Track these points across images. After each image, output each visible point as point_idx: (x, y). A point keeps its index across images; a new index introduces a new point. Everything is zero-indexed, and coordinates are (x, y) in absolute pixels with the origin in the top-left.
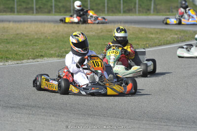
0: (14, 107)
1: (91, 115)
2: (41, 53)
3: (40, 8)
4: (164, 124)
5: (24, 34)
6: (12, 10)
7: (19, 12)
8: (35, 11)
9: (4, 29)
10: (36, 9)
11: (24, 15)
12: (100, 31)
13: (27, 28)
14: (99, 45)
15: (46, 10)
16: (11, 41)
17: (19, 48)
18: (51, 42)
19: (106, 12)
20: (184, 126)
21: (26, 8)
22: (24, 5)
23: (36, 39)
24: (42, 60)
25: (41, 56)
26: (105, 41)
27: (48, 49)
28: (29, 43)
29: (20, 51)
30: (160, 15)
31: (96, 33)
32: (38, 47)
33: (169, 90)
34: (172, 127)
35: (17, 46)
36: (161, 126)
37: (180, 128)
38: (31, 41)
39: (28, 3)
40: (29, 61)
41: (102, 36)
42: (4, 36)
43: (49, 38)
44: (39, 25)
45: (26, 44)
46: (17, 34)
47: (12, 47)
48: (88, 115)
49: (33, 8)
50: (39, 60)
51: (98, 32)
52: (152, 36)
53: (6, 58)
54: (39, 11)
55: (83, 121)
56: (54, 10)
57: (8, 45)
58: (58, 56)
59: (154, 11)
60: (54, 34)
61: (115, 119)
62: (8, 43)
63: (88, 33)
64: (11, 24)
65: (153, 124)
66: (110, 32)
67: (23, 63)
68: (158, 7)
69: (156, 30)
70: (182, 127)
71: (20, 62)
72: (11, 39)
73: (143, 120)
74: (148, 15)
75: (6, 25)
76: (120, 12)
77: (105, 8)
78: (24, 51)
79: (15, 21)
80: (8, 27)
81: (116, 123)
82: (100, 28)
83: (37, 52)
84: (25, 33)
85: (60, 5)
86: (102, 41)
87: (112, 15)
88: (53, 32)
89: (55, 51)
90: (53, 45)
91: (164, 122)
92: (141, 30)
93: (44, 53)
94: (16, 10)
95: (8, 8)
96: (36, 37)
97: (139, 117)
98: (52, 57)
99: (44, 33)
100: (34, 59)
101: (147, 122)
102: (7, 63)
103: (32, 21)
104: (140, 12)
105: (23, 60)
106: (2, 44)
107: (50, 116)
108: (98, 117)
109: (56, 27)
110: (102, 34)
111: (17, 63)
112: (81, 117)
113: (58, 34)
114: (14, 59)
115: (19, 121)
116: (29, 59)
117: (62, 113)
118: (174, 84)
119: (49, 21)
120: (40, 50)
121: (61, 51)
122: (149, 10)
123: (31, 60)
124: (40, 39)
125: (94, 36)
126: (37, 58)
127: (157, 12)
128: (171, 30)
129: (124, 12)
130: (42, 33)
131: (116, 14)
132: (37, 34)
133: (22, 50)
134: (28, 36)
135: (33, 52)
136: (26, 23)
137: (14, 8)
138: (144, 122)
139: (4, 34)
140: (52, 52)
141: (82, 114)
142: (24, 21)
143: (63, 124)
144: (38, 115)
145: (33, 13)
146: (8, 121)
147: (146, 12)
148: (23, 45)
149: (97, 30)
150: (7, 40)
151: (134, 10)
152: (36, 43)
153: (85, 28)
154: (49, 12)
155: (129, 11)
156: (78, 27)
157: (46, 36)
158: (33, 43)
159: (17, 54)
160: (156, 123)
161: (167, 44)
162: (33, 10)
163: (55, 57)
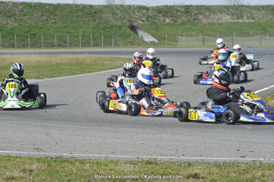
6: (13, 46)
7: (18, 47)
12: (71, 59)
21: (24, 45)
22: (22, 43)
31: (67, 61)
39: (25, 41)
41: (71, 63)
43: (33, 65)
44: (28, 56)
51: (69, 60)
52: (107, 62)
54: (33, 46)
55: (41, 124)
58: (36, 78)
59: (114, 45)
64: (8, 56)
66: (77, 60)
68: (118, 42)
69: (111, 58)
75: (4, 56)
76: (90, 46)
79: (11, 54)
85: (48, 42)
88: (37, 61)
89: (34, 74)
90: (34, 70)
92: (100, 59)
103: (22, 53)
104: (104, 45)
110: (72, 61)
119: (35, 53)
128: (121, 58)
141: (41, 119)
142: (18, 54)
144: (9, 120)
154: (40, 47)
155: (97, 45)
157: (31, 64)
161: (116, 68)
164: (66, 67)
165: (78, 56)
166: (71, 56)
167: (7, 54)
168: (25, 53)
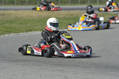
0: (14, 61)
1: (60, 65)
2: (30, 29)
3: (30, 1)
4: (105, 70)
5: (20, 18)
6: (13, 3)
7: (17, 4)
8: (27, 3)
9: (9, 15)
10: (28, 2)
11: (20, 6)
12: (66, 15)
13: (22, 14)
14: (66, 23)
15: (34, 3)
16: (12, 21)
17: (17, 25)
18: (37, 22)
19: (70, 3)
20: (117, 71)
21: (22, 2)
23: (28, 20)
24: (31, 33)
25: (31, 30)
26: (69, 21)
27: (35, 26)
28: (23, 22)
29: (18, 28)
30: (102, 5)
31: (63, 16)
32: (29, 25)
33: (108, 50)
34: (109, 72)
35: (16, 25)
36: (103, 72)
37: (114, 72)
38: (24, 21)
40: (23, 33)
41: (67, 18)
42: (8, 18)
43: (35, 19)
44: (29, 12)
45: (22, 23)
46: (16, 17)
47: (13, 25)
48: (59, 65)
49: (26, 1)
50: (29, 33)
51: (65, 15)
53: (10, 32)
54: (30, 3)
55: (56, 69)
56: (38, 3)
57: (10, 24)
59: (99, 2)
60: (38, 17)
61: (75, 67)
62: (11, 23)
63: (59, 16)
64: (13, 12)
65: (97, 70)
66: (72, 15)
67: (19, 35)
69: (100, 14)
70: (116, 71)
71: (18, 34)
72: (12, 20)
73: (92, 68)
74: (95, 5)
76: (78, 3)
77: (69, 1)
78: (20, 28)
79: (15, 10)
80: (10, 13)
81: (75, 70)
82: (66, 13)
83: (28, 28)
84: (21, 16)
86: (67, 21)
87: (74, 5)
88: (38, 16)
89: (39, 27)
90: (38, 24)
91: (105, 69)
93: (32, 28)
94: (15, 3)
95: (11, 2)
96: (27, 19)
97: (90, 66)
98: (37, 31)
99: (33, 16)
100: (26, 32)
101: (94, 69)
102: (10, 35)
105: (20, 33)
106: (7, 23)
107: (36, 66)
108: (65, 66)
109: (40, 13)
110: (67, 16)
111: (16, 35)
112: (54, 67)
113: (41, 17)
114: (14, 32)
115: (17, 69)
116: (23, 32)
117: (43, 64)
118: (111, 46)
120: (29, 27)
121: (43, 27)
122: (96, 2)
123: (25, 33)
124: (30, 20)
125: (63, 18)
126: (28, 32)
127: (101, 3)
129: (81, 3)
130: (31, 17)
131: (76, 5)
132: (28, 17)
133: (19, 27)
134: (22, 18)
135: (26, 28)
136: (21, 11)
137: (15, 2)
138: (92, 69)
139: (8, 17)
140: (37, 28)
141: (55, 65)
142: (21, 9)
143: (43, 71)
144: (29, 65)
145: (26, 4)
146: (11, 69)
147: (94, 3)
148: (20, 24)
149: (64, 14)
150: (10, 21)
151: (87, 2)
152: (27, 22)
153: (57, 13)
155: (84, 2)
156: (53, 12)
157: (33, 18)
158: (26, 23)
159: (16, 29)
160: (100, 69)
162: (26, 3)
163: (39, 31)
164: (64, 21)
165: (72, 12)
166: (66, 12)
167: (11, 10)
168: (27, 9)
